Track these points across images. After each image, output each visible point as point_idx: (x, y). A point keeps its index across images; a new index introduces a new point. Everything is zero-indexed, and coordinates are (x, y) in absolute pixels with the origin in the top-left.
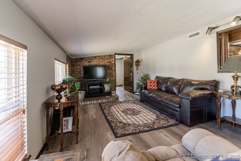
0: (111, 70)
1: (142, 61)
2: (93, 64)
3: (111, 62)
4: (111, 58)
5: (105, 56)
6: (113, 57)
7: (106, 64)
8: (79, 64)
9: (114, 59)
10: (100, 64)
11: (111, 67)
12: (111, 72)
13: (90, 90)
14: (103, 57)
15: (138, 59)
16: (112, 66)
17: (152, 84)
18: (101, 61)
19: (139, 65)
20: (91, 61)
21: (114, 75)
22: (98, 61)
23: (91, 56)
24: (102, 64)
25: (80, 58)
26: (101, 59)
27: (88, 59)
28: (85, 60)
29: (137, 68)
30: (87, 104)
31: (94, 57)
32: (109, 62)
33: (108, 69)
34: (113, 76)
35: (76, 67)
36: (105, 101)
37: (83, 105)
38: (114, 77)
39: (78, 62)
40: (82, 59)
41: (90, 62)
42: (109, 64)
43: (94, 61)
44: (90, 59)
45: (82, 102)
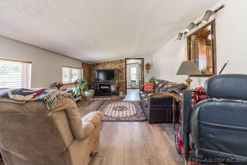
0: (122, 73)
1: (153, 65)
2: (106, 68)
3: (122, 66)
4: (121, 62)
5: (117, 61)
6: (123, 62)
7: (117, 68)
8: (95, 68)
9: (124, 64)
10: (112, 68)
11: (121, 71)
12: (122, 75)
13: (100, 90)
14: (115, 62)
15: (148, 63)
16: (123, 70)
17: (149, 87)
18: (113, 65)
19: (149, 69)
20: (105, 65)
21: (125, 78)
22: (111, 65)
23: (104, 62)
24: (114, 68)
25: (96, 64)
26: (113, 64)
27: (102, 64)
28: (100, 65)
29: (148, 71)
30: (95, 100)
31: (107, 62)
32: (120, 66)
33: (119, 72)
34: (123, 79)
35: (93, 71)
36: (109, 99)
37: (92, 101)
38: (125, 79)
39: (95, 67)
40: (97, 64)
41: (104, 67)
42: (120, 68)
43: (108, 65)
44: (104, 64)
45: (91, 98)
